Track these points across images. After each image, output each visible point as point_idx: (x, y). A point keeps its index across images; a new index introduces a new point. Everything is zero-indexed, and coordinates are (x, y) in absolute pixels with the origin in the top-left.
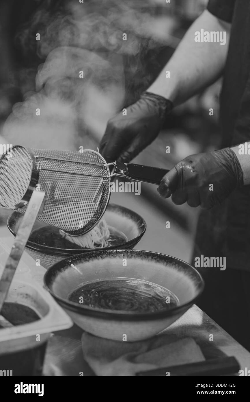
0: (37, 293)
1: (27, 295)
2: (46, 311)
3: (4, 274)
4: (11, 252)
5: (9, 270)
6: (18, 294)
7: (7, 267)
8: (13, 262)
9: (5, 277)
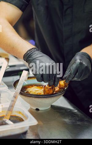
0: (23, 111)
1: (19, 112)
2: (27, 118)
3: (11, 104)
4: (14, 95)
5: (13, 102)
6: (16, 112)
7: (12, 101)
8: (14, 99)
9: (11, 105)
